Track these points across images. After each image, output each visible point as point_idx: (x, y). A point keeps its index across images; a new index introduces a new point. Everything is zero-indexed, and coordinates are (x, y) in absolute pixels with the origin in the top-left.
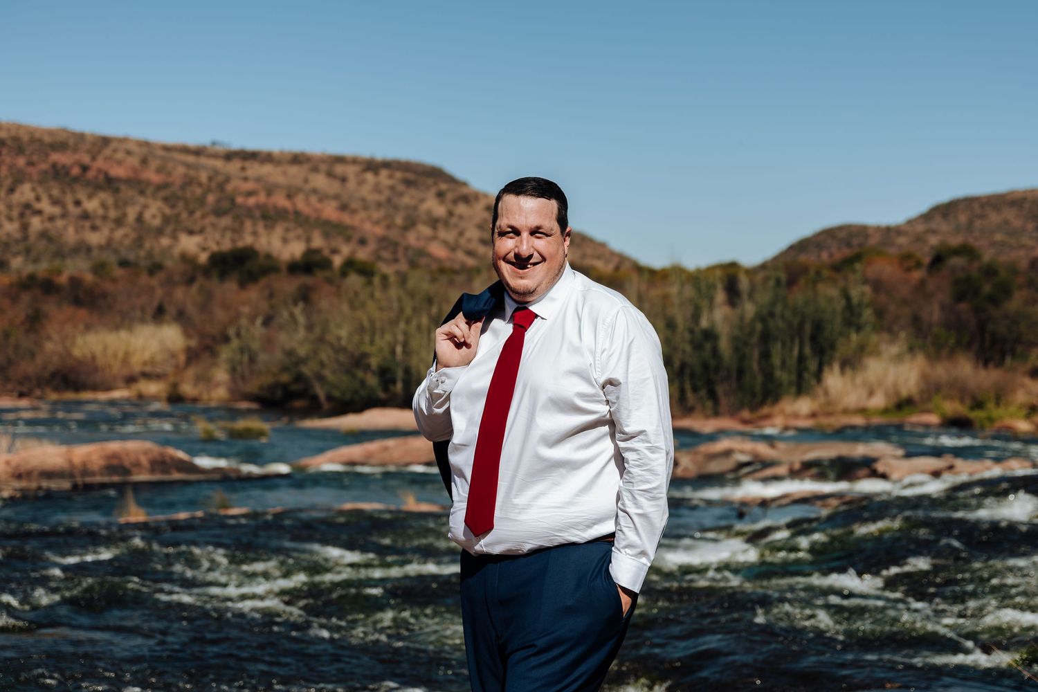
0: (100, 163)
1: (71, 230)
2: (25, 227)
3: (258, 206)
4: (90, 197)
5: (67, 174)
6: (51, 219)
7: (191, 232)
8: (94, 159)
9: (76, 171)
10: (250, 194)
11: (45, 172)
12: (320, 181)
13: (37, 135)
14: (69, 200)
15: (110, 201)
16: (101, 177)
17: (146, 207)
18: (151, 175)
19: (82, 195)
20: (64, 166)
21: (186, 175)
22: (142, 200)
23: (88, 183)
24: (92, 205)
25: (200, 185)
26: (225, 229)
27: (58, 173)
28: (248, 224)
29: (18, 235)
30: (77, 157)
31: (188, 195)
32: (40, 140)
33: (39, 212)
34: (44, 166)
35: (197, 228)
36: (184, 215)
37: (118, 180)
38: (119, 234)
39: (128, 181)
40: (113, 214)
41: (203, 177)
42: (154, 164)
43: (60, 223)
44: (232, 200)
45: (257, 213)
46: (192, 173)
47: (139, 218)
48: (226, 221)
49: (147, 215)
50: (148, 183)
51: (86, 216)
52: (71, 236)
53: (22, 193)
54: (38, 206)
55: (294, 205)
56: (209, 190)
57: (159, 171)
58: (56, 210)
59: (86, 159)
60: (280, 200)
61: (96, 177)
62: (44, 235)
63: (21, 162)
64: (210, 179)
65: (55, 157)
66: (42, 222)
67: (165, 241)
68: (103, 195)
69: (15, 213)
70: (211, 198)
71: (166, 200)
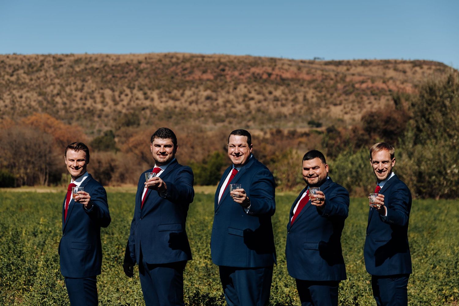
0: (276, 72)
1: (271, 107)
2: (248, 107)
3: (368, 88)
4: (276, 89)
5: (261, 78)
6: (259, 102)
7: (335, 105)
8: (273, 69)
9: (265, 76)
10: (363, 82)
11: (249, 78)
12: (391, 73)
13: (241, 60)
14: (265, 91)
15: (286, 91)
16: (278, 78)
17: (306, 93)
18: (304, 76)
19: (271, 88)
20: (258, 74)
21: (323, 75)
22: (303, 89)
23: (272, 82)
24: (278, 93)
25: (332, 79)
26: (353, 102)
27: (256, 78)
28: (365, 98)
29: (245, 111)
30: (264, 69)
31: (326, 85)
32: (243, 61)
33: (252, 99)
34: (248, 75)
35: (338, 102)
36: (328, 96)
37: (287, 79)
38: (298, 107)
39: (292, 80)
40: (291, 98)
41: (333, 75)
42: (305, 70)
43: (265, 104)
44: (353, 86)
45: (369, 92)
46: (326, 73)
47: (305, 99)
48: (352, 97)
49: (309, 96)
50: (304, 80)
51: (276, 99)
52: (272, 109)
53: (241, 90)
54: (251, 95)
55: (388, 87)
56: (337, 82)
57: (308, 74)
58: (261, 97)
59: (269, 70)
60: (380, 84)
61: (276, 79)
62: (259, 110)
63: (236, 73)
64: (336, 76)
65: (253, 70)
66: (255, 103)
67: (323, 110)
68: (282, 88)
69: (241, 100)
70: (340, 86)
71: (315, 88)
